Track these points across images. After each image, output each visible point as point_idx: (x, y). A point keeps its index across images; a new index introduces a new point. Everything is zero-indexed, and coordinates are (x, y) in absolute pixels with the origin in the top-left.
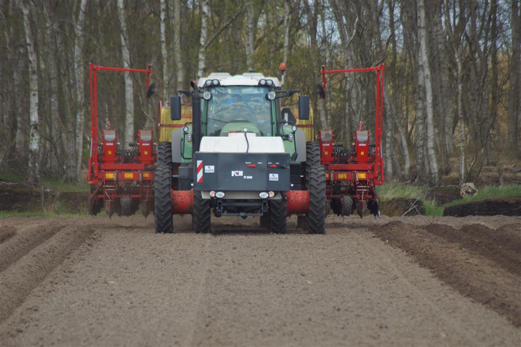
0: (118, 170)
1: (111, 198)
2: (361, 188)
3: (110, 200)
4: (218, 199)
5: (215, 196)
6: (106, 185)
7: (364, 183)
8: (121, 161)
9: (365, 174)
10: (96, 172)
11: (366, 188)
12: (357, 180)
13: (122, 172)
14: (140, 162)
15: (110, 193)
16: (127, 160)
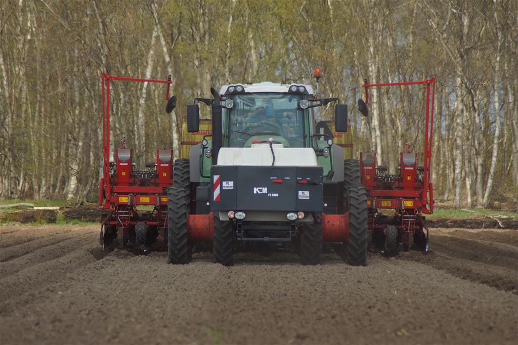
0: (133, 193)
1: (124, 225)
2: (407, 218)
3: (123, 227)
4: (238, 220)
5: (234, 217)
6: (119, 210)
7: (411, 212)
8: (136, 184)
9: (412, 202)
10: (108, 195)
11: (413, 218)
12: (403, 208)
13: (138, 196)
14: (157, 185)
15: (123, 220)
16: (143, 183)
